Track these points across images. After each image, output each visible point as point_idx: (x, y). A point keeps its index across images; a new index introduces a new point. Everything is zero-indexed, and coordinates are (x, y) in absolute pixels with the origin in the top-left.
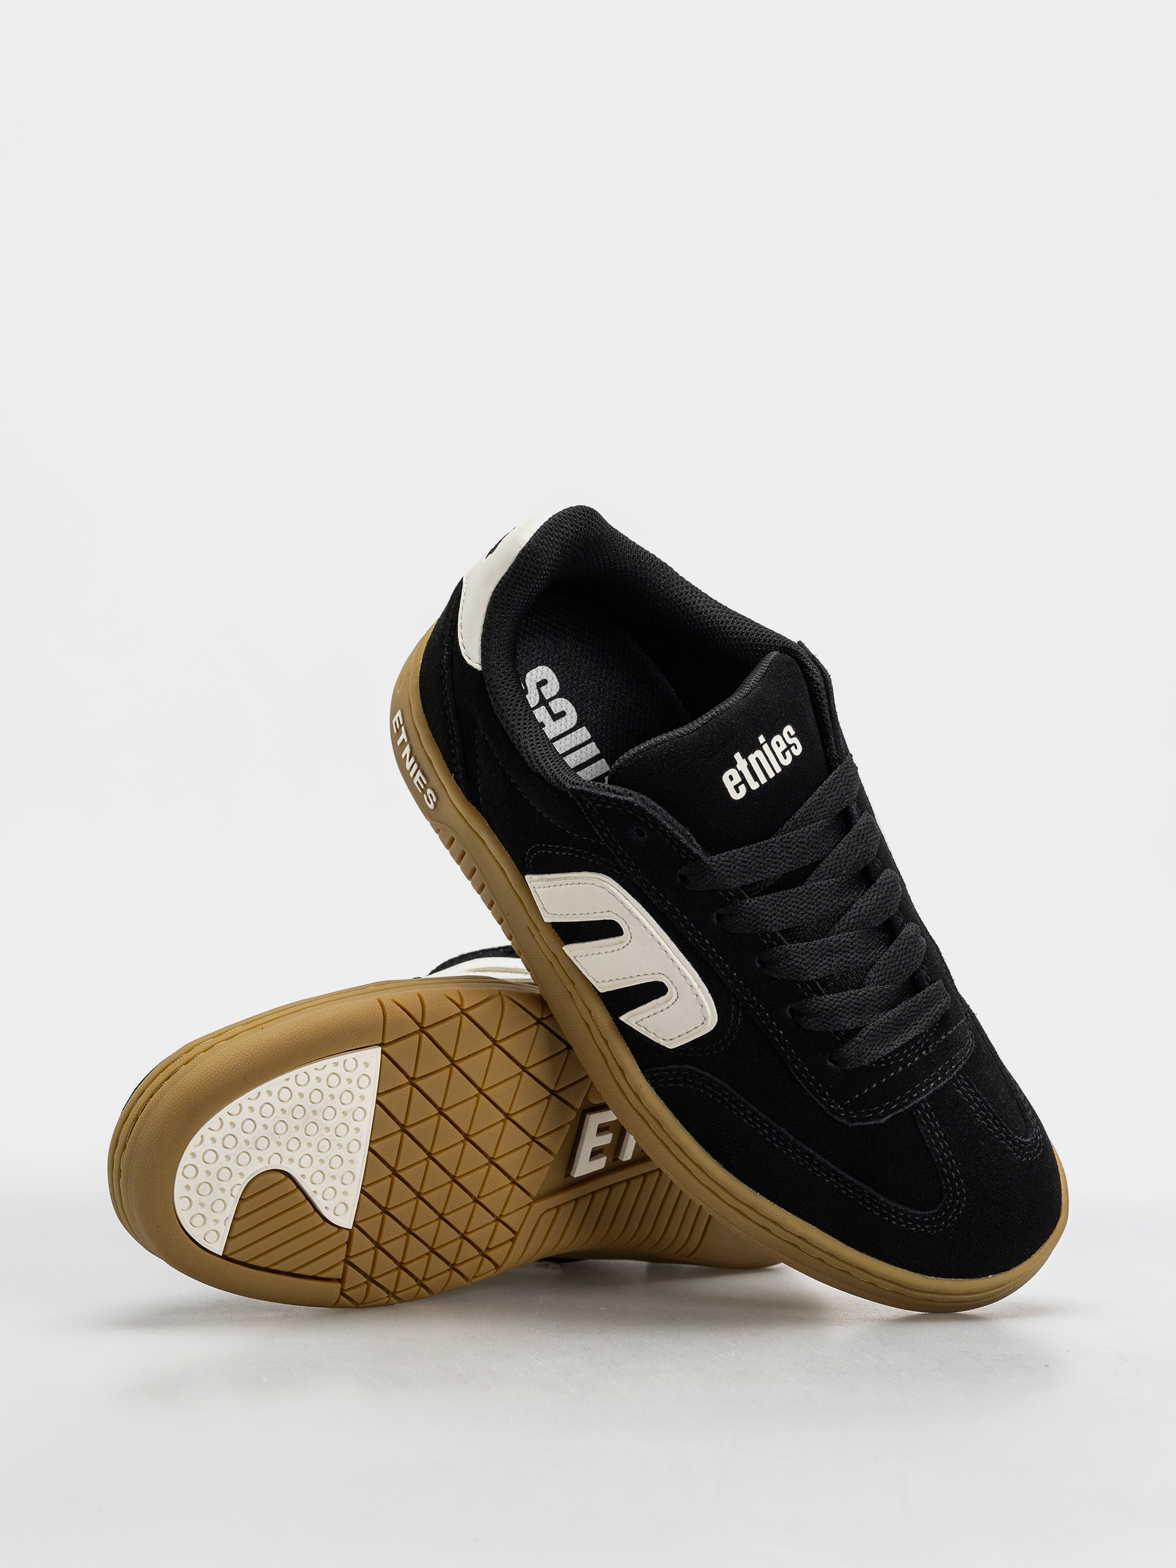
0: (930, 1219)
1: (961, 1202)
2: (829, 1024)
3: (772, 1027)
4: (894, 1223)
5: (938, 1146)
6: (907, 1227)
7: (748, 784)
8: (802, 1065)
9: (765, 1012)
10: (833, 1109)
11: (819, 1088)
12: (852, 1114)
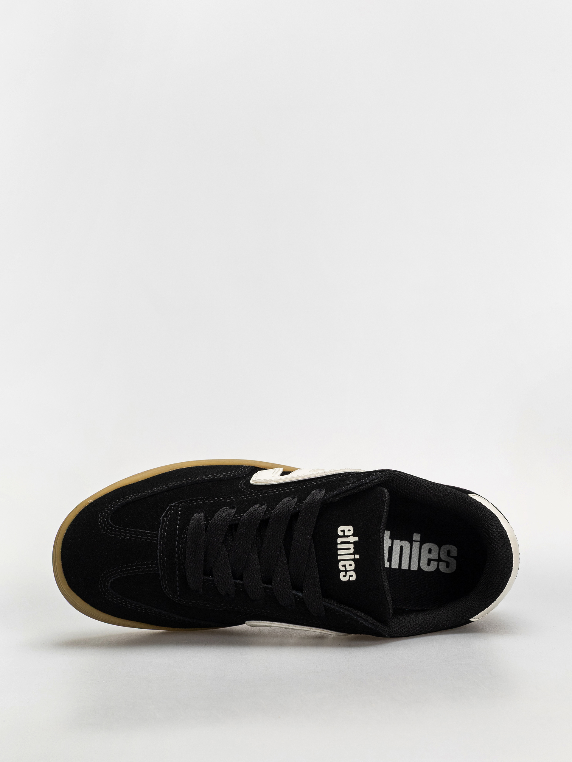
7: (342, 537)
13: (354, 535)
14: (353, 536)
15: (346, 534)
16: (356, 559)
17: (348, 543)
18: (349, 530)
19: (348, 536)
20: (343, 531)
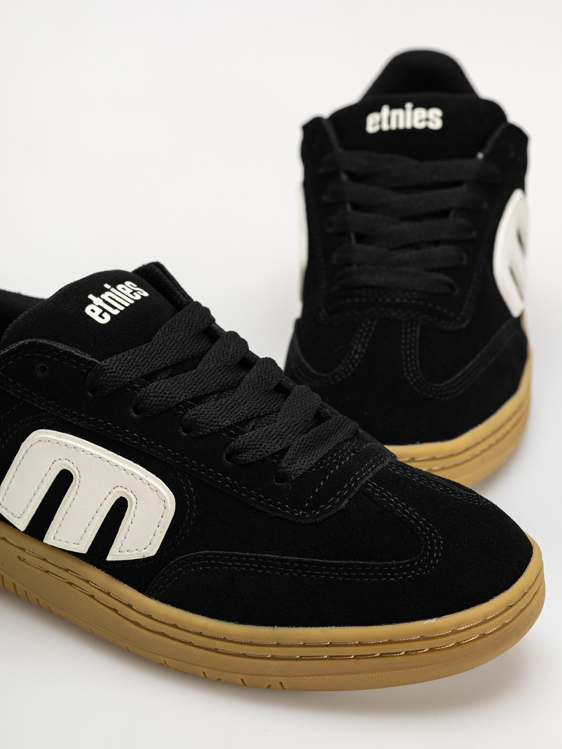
0: (419, 561)
1: (439, 540)
2: (261, 451)
3: (219, 478)
4: (392, 579)
5: (398, 507)
6: (404, 578)
7: (108, 311)
8: (257, 495)
9: (208, 469)
10: (298, 516)
11: (279, 506)
12: (315, 512)
13: (91, 302)
14: (94, 302)
15: (101, 311)
16: (111, 285)
17: (105, 302)
18: (93, 311)
19: (100, 307)
20: (101, 316)
